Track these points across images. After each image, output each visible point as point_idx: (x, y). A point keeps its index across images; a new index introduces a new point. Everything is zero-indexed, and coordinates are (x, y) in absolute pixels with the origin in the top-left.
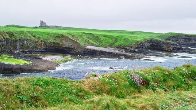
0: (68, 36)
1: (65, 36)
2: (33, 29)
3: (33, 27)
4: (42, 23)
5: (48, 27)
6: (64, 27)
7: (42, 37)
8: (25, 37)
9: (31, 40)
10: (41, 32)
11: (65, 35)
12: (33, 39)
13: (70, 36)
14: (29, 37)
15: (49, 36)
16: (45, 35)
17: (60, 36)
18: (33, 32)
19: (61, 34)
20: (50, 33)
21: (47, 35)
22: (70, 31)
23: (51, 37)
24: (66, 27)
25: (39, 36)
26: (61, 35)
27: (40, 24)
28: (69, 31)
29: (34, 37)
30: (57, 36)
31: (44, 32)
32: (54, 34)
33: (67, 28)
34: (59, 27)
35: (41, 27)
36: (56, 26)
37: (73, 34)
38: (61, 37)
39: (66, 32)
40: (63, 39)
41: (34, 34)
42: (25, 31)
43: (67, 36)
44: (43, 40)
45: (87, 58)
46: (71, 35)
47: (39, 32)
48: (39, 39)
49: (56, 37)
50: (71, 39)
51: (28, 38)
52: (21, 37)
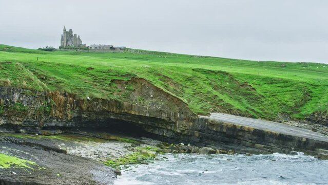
0: (151, 80)
1: (141, 79)
2: (40, 56)
3: (40, 49)
4: (68, 35)
5: (86, 50)
6: (136, 51)
7: (67, 81)
8: (15, 79)
9: (33, 91)
10: (64, 65)
11: (139, 76)
12: (40, 87)
13: (157, 78)
14: (29, 79)
15: (89, 79)
16: (76, 75)
17: (125, 79)
18: (41, 65)
19: (130, 71)
20: (92, 69)
21: (84, 74)
22: (156, 63)
23: (95, 80)
24: (141, 51)
25: (58, 78)
26: (128, 75)
27: (62, 40)
28: (152, 63)
29: (42, 79)
30: (114, 78)
31: (73, 66)
32: (107, 72)
33: (146, 52)
34: (121, 49)
35: (64, 48)
36: (112, 48)
37: (165, 73)
38: (126, 83)
39: (146, 66)
40: (132, 87)
41: (44, 71)
42: (16, 61)
43: (147, 79)
44: (70, 91)
45: (211, 152)
46: (159, 75)
47: (59, 64)
48: (60, 88)
49: (113, 81)
50: (158, 89)
51: (24, 83)
52: (4, 79)
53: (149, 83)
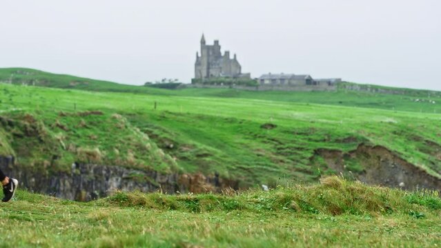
0: (401, 150)
1: (378, 147)
2: (158, 99)
3: (148, 85)
4: (211, 54)
5: (251, 87)
6: (364, 87)
7: (219, 152)
8: (110, 148)
9: (150, 173)
10: (211, 119)
11: (374, 141)
12: (164, 165)
13: (412, 146)
14: (141, 149)
15: (266, 149)
16: (239, 139)
17: (344, 149)
18: (162, 118)
19: (353, 132)
20: (272, 126)
21: (255, 137)
22: (410, 115)
23: (279, 151)
24: (375, 89)
25: (202, 146)
26: (350, 139)
27: (198, 63)
28: (400, 113)
29: (167, 149)
30: (321, 145)
31: (232, 121)
32: (304, 133)
33: (387, 90)
34: (329, 83)
35: (203, 83)
36: (309, 81)
37: (431, 138)
38: (347, 156)
39: (388, 120)
40: (360, 166)
41: (171, 133)
42: (112, 111)
43: (391, 147)
44: (226, 173)
46: (417, 139)
47: (201, 117)
48: (205, 167)
49: (318, 152)
50: (414, 170)
51: (130, 157)
52: (88, 149)
53: (395, 156)
